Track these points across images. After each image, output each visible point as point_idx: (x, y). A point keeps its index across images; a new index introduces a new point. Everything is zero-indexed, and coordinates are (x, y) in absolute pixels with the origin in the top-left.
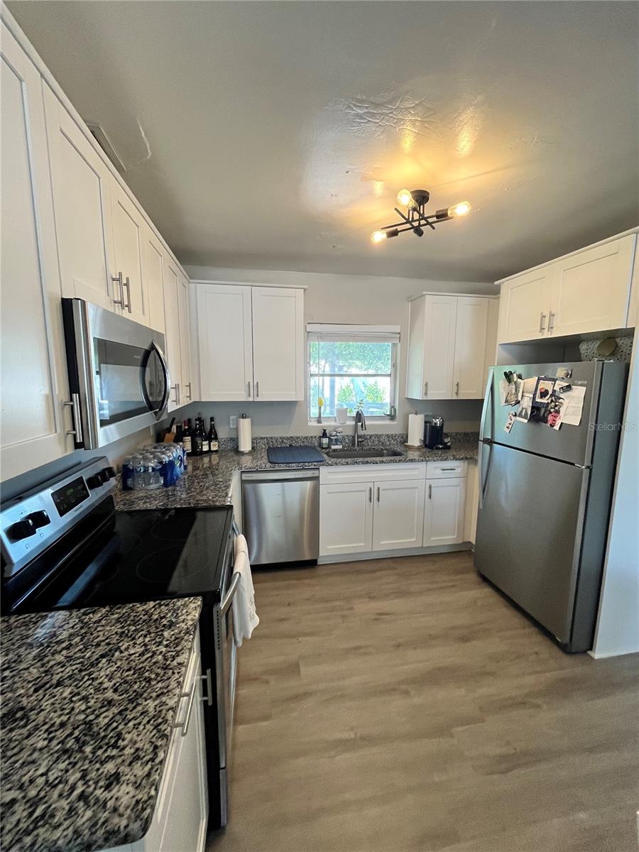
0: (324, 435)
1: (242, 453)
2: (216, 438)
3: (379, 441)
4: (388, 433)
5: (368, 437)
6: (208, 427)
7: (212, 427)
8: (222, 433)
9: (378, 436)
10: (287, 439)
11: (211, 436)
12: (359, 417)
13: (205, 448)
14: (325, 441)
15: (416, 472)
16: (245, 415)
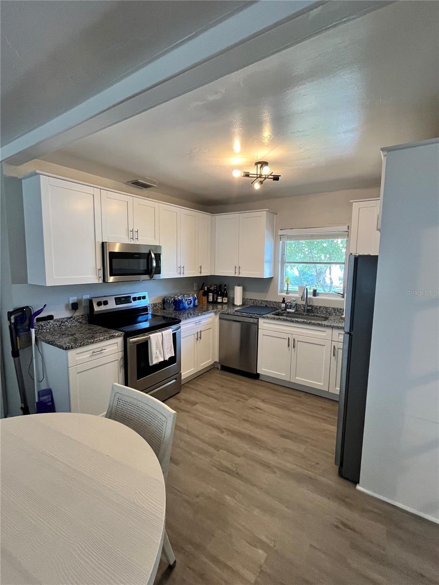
0: (284, 301)
2: (226, 296)
3: (327, 312)
4: (334, 307)
5: (318, 308)
9: (326, 308)
10: (264, 301)
12: (315, 293)
13: (220, 301)
14: (283, 305)
15: (323, 334)
16: (239, 286)
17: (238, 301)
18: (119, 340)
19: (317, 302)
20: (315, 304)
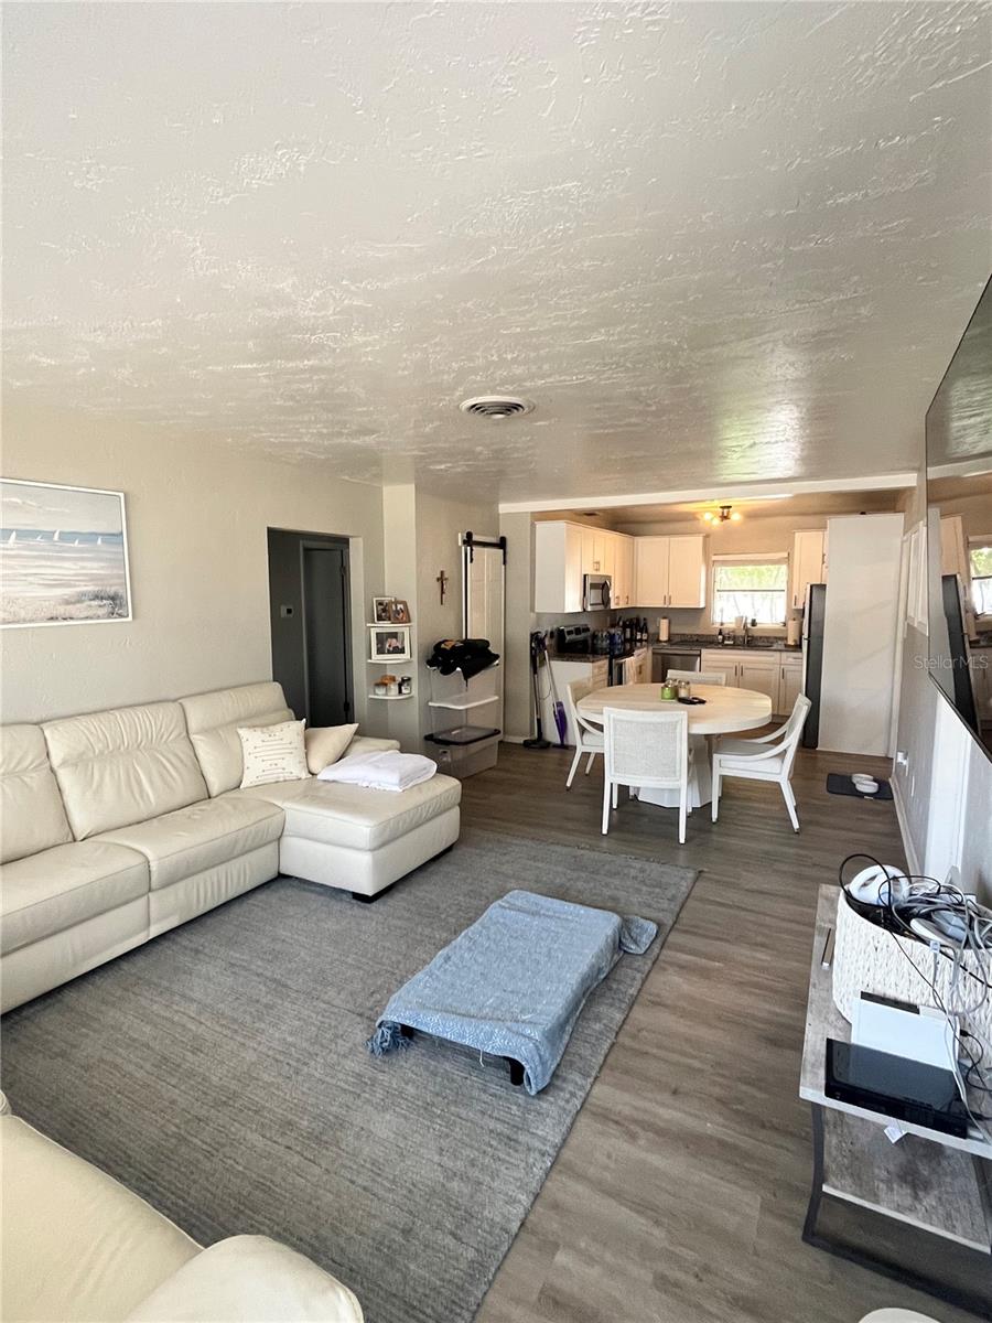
0: (720, 633)
1: (661, 642)
2: (646, 632)
5: (760, 637)
6: (642, 624)
7: (645, 624)
8: (651, 630)
9: (768, 638)
11: (644, 629)
12: (754, 623)
13: (638, 637)
14: (720, 637)
15: (772, 659)
16: (665, 618)
17: (664, 637)
18: (606, 662)
19: (755, 632)
20: (756, 635)
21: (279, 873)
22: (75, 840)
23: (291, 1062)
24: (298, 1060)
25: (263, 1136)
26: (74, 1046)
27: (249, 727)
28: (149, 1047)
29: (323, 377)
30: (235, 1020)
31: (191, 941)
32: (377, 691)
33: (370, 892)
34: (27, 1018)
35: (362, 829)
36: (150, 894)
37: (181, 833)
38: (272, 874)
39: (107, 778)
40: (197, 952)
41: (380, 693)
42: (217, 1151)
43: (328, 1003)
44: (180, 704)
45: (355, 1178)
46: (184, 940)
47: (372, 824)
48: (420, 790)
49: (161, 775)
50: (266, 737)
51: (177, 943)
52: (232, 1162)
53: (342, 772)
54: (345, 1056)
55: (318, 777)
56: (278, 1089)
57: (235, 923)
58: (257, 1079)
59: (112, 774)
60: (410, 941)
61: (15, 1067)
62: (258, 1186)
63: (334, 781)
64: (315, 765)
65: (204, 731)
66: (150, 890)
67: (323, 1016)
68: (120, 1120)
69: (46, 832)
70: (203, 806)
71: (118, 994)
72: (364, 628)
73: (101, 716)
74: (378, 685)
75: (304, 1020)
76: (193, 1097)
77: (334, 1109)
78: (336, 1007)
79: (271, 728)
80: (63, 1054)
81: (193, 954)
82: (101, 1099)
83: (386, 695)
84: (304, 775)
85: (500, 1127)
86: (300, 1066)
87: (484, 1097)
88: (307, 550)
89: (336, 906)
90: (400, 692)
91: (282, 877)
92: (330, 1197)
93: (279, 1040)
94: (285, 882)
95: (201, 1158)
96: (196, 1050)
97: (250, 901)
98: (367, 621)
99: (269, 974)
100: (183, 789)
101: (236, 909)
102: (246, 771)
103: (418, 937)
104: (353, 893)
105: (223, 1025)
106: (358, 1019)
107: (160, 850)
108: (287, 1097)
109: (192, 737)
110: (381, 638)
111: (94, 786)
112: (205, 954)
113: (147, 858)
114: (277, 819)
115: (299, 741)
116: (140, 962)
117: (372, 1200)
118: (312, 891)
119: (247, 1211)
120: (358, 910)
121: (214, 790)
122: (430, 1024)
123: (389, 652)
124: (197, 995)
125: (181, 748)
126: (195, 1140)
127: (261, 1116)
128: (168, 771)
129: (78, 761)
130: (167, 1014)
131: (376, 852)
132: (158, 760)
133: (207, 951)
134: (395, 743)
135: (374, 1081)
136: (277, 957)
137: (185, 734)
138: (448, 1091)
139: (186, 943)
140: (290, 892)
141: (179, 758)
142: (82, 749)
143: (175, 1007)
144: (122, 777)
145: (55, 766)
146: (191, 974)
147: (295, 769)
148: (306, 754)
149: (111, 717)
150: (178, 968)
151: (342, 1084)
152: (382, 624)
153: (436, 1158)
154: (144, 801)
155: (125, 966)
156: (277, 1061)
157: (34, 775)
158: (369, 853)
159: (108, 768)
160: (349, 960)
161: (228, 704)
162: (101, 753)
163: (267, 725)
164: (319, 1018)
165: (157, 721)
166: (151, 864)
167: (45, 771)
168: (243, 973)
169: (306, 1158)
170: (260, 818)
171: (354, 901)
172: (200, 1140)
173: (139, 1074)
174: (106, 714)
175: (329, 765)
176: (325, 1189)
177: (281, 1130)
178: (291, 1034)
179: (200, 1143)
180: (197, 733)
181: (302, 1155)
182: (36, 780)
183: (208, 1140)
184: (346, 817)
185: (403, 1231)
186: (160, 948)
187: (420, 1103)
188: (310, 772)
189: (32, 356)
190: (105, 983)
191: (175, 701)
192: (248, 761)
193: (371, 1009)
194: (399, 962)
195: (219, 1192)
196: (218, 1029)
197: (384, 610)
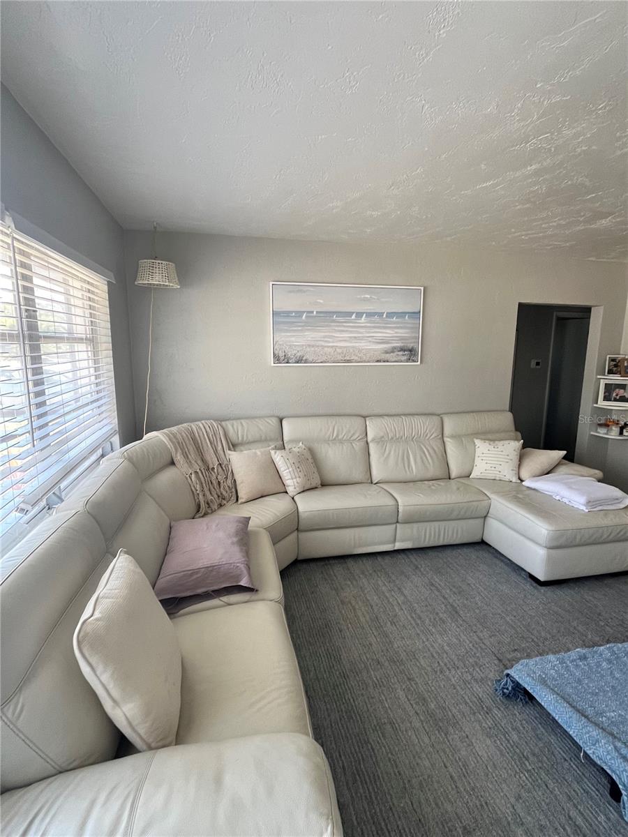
21: (482, 539)
22: (372, 483)
23: (440, 662)
24: (446, 665)
25: (406, 696)
26: (342, 589)
27: (482, 439)
28: (372, 607)
29: (547, 176)
30: (420, 618)
31: (417, 560)
32: (599, 430)
33: (542, 578)
34: (330, 564)
35: (542, 529)
36: (398, 525)
37: (420, 495)
38: (477, 538)
39: (392, 453)
40: (417, 567)
41: (602, 432)
42: (380, 686)
43: (481, 640)
44: (441, 418)
45: (448, 765)
46: (413, 558)
47: (550, 528)
48: (606, 515)
49: (421, 458)
50: (491, 448)
51: (409, 558)
52: (384, 698)
53: (544, 485)
54: (476, 680)
55: (524, 483)
56: (426, 673)
57: (445, 560)
58: (417, 660)
59: (395, 450)
60: (562, 629)
61: (317, 585)
62: (391, 723)
63: (534, 489)
64: (524, 474)
65: (452, 437)
66: (397, 522)
67: (473, 646)
68: (345, 638)
69: (358, 474)
70: (442, 483)
71: (371, 572)
72: (594, 380)
73: (395, 418)
74: (600, 425)
75: (460, 641)
76: (381, 648)
77: (454, 710)
78: (485, 644)
79: (497, 442)
80: (336, 590)
81: (414, 568)
82: (342, 622)
83: (607, 434)
84: (515, 479)
85: (580, 821)
86: (445, 668)
87: (575, 786)
88: (559, 319)
89: (514, 577)
90: (621, 433)
91: (483, 544)
92: (427, 763)
93: (440, 644)
94: (484, 547)
95: (371, 684)
96: (392, 623)
97: (459, 551)
98: (597, 374)
99: (451, 601)
100: (433, 469)
101: (448, 552)
102: (475, 468)
103: (572, 629)
104: (529, 573)
105: (412, 617)
106: (496, 662)
107: (407, 501)
108: (429, 682)
109: (445, 439)
110: (609, 388)
111: (385, 456)
112: (420, 571)
113: (397, 502)
114: (485, 503)
115: (514, 456)
116: (387, 559)
117: (452, 789)
118: (502, 561)
119: (379, 732)
120: (528, 586)
121: (453, 475)
122: (545, 698)
123: (615, 400)
124: (406, 592)
125: (437, 445)
126: (372, 673)
127: (410, 683)
128: (426, 457)
129: (380, 441)
130: (387, 595)
131: (551, 550)
132: (422, 449)
133: (422, 569)
134: (599, 473)
135: (489, 711)
136: (459, 593)
137: (440, 436)
138: (545, 758)
139: (414, 560)
140: (486, 555)
141: (434, 450)
142: (382, 434)
143: (393, 593)
144: (400, 455)
145: (369, 441)
146: (408, 579)
147: (508, 474)
148: (519, 465)
149: (401, 419)
150: (404, 573)
151: (466, 698)
152: (611, 376)
153: (513, 800)
154: (410, 471)
155: (379, 559)
156: (433, 656)
157: (358, 444)
158: (546, 549)
159: (394, 447)
160: (508, 619)
161: (470, 422)
162: (392, 438)
163: (494, 440)
164: (471, 645)
165: (424, 426)
166: (399, 507)
167: (363, 443)
168: (436, 592)
169: (424, 727)
170: (471, 500)
171: (529, 579)
172: (375, 675)
173: (362, 619)
174: (398, 418)
175: (534, 477)
176: (427, 756)
177: (417, 700)
178: (448, 645)
179: (373, 676)
180: (447, 437)
181: (422, 724)
182: (358, 446)
183: (378, 678)
184: (531, 517)
185: (465, 828)
186: (400, 556)
187: (518, 751)
188: (519, 479)
189: (369, 213)
190: (368, 564)
191: (439, 415)
192: (477, 461)
193: (509, 661)
194: (546, 639)
195: (371, 710)
196: (409, 617)
197: (616, 366)
